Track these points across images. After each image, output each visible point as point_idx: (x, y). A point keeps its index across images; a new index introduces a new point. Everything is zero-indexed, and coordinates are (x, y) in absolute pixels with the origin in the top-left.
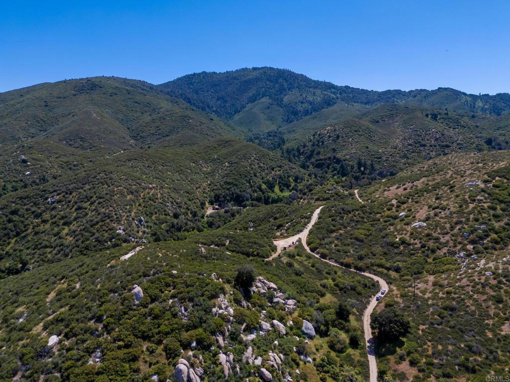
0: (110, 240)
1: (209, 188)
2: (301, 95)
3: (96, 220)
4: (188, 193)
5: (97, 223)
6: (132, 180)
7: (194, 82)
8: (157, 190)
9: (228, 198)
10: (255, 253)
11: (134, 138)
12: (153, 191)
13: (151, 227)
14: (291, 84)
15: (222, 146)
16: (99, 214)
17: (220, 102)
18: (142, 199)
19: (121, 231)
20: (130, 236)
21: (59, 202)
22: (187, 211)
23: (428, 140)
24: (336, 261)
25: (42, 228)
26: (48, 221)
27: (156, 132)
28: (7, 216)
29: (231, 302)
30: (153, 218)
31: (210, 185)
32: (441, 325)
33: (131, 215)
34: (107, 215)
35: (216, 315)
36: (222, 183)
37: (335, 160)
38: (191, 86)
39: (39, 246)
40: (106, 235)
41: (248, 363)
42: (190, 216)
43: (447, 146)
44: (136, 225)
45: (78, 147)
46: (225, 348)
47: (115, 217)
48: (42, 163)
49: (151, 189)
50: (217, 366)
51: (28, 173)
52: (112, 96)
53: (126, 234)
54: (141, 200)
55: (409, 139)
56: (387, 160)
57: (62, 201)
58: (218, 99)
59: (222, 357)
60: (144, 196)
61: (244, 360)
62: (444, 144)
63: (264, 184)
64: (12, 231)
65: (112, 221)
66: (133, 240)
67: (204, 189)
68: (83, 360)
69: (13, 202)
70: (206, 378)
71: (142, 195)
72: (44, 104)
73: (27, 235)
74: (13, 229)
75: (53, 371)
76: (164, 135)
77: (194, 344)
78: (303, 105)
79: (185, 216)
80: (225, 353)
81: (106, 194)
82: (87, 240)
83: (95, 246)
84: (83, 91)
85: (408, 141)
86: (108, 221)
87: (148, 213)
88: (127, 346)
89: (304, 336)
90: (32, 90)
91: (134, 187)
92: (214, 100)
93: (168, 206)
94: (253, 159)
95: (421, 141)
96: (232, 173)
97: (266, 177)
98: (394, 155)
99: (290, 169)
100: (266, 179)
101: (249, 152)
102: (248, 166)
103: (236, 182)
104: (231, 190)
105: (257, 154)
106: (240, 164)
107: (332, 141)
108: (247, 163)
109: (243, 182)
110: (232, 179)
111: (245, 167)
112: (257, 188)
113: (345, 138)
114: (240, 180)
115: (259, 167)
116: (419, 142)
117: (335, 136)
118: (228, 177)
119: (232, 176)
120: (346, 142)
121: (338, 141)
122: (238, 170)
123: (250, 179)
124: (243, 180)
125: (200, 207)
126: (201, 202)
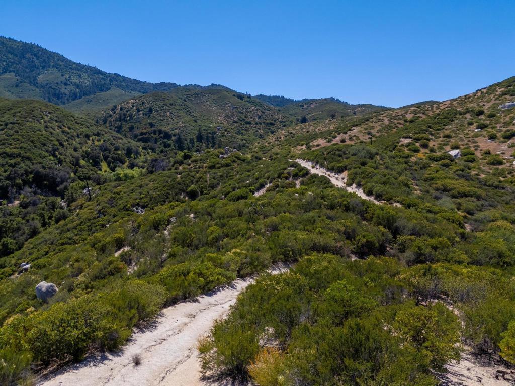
2: (63, 76)
9: (19, 181)
14: (44, 61)
23: (251, 118)
37: (162, 135)
43: (272, 124)
55: (233, 115)
56: (223, 136)
62: (268, 121)
78: (67, 87)
85: (232, 118)
95: (245, 118)
96: (13, 139)
97: (81, 148)
98: (228, 130)
99: (114, 139)
100: (83, 151)
101: (37, 108)
102: (43, 129)
103: (25, 153)
104: (19, 166)
105: (52, 113)
106: (25, 124)
107: (143, 115)
108: (38, 125)
109: (41, 153)
110: (16, 148)
111: (37, 130)
112: (71, 164)
113: (160, 111)
114: (35, 150)
115: (63, 132)
116: (244, 120)
117: (145, 110)
118: (7, 145)
119: (15, 144)
120: (163, 116)
121: (152, 115)
122: (26, 133)
123: (55, 150)
124: (41, 151)
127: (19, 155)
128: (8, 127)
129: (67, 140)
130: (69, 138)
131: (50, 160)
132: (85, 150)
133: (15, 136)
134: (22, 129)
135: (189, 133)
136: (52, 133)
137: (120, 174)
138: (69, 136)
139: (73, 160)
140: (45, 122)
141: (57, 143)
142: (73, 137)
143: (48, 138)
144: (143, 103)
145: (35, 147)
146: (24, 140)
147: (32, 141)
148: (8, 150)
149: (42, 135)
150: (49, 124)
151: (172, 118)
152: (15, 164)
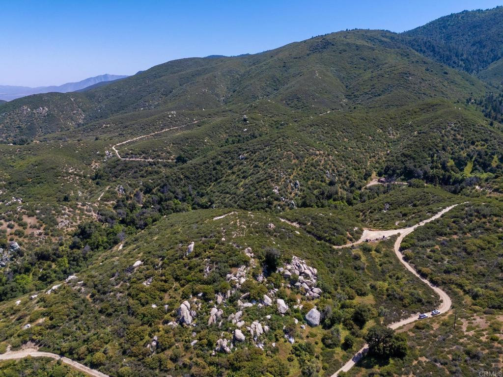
0: (266, 197)
1: (385, 158)
3: (262, 178)
4: (356, 162)
5: (262, 181)
6: (302, 146)
7: (449, 25)
8: (322, 157)
9: (398, 172)
10: (328, 238)
11: (348, 96)
12: (318, 157)
13: (304, 191)
15: (424, 111)
16: (266, 173)
17: (475, 48)
18: (305, 164)
19: (276, 191)
20: (282, 196)
21: (246, 158)
22: (346, 180)
24: (415, 268)
25: (230, 178)
26: (235, 173)
27: (370, 91)
28: (214, 165)
29: (249, 274)
30: (309, 183)
31: (388, 154)
32: (444, 365)
33: (289, 178)
34: (270, 175)
35: (228, 279)
36: (400, 154)
38: (444, 30)
39: (224, 192)
40: (265, 192)
41: (231, 322)
42: (348, 185)
44: (292, 187)
45: (293, 107)
46: (220, 305)
47: (276, 178)
48: (257, 122)
49: (317, 155)
50: (207, 315)
51: (246, 130)
52: (340, 53)
53: (279, 193)
54: (304, 166)
57: (248, 159)
58: (474, 45)
59: (214, 310)
60: (307, 161)
61: (229, 319)
63: (452, 160)
64: (214, 177)
65: (272, 181)
66: (284, 199)
67: (379, 158)
68: (141, 281)
69: (220, 155)
70: (196, 320)
71: (306, 160)
72: (283, 64)
73: (221, 181)
74: (215, 175)
75: (127, 281)
76: (376, 94)
77: (200, 295)
79: (342, 185)
80: (218, 309)
81: (277, 157)
82: (251, 193)
83: (254, 199)
84: (317, 50)
86: (270, 180)
87: (305, 178)
88: (166, 281)
89: (304, 321)
90: (280, 51)
91: (302, 152)
92: (469, 45)
93: (327, 173)
94: (449, 128)
112: (440, 164)
125: (363, 177)
126: (367, 173)
152: (404, 161)
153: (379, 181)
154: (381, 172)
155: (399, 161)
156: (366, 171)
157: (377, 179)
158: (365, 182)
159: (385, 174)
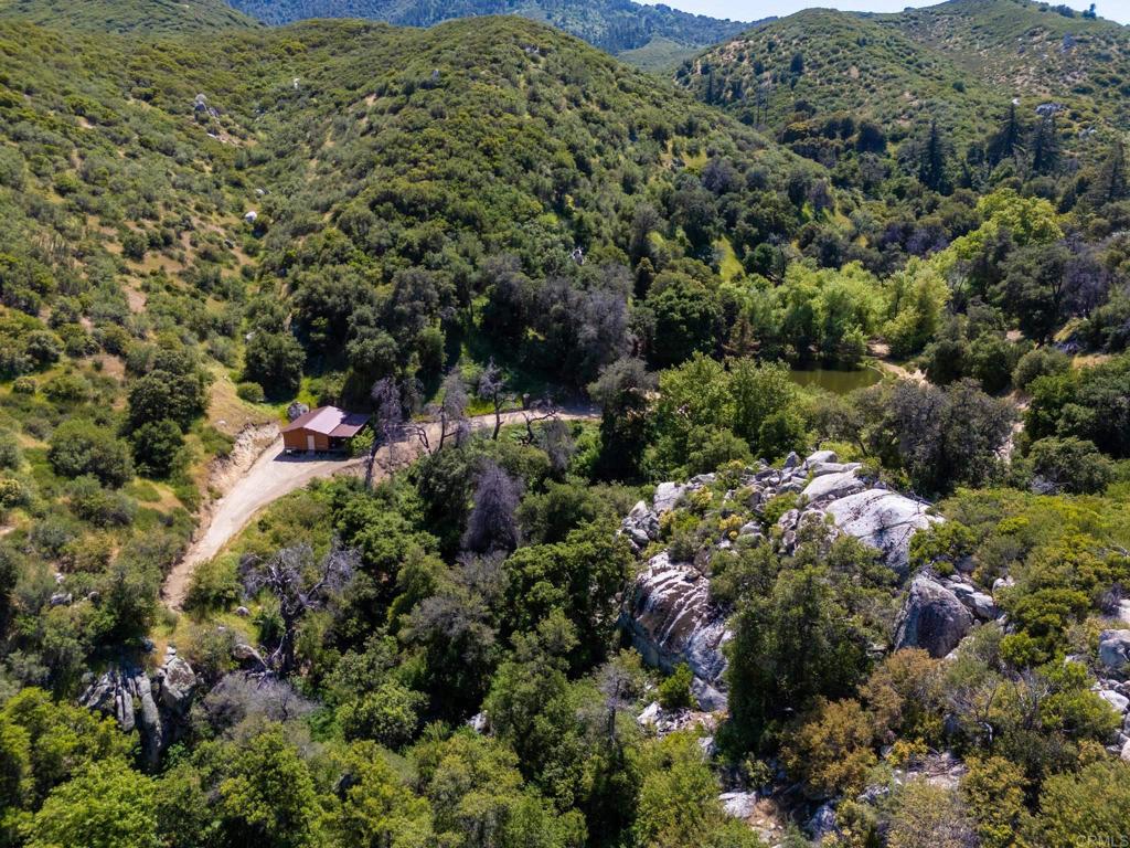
9: (432, 330)
36: (358, 207)
37: (854, 139)
55: (1070, 69)
67: (206, 256)
85: (1069, 78)
95: (1120, 76)
96: (425, 142)
97: (645, 181)
98: (1084, 114)
99: (740, 148)
100: (653, 193)
101: (504, 35)
102: (523, 104)
103: (463, 196)
104: (438, 257)
105: (550, 51)
106: (467, 88)
107: (775, 81)
108: (508, 91)
109: (515, 201)
110: (431, 177)
111: (505, 110)
112: (616, 243)
113: (827, 67)
114: (495, 188)
115: (586, 118)
116: (1115, 81)
117: (779, 65)
118: (402, 165)
119: (429, 162)
120: (838, 81)
121: (801, 79)
122: (468, 118)
123: (563, 187)
124: (515, 190)
125: (126, 449)
126: (156, 381)
127: (439, 207)
128: (413, 98)
129: (600, 150)
130: (604, 139)
131: (548, 229)
132: (658, 188)
133: (433, 132)
134: (455, 104)
135: (950, 129)
136: (551, 122)
137: (812, 296)
138: (603, 132)
139: (624, 230)
140: (529, 82)
141: (568, 158)
142: (618, 136)
143: (539, 140)
144: (771, 46)
145: (497, 172)
146: (458, 145)
147: (487, 152)
148: (402, 184)
149: (520, 127)
150: (543, 90)
151: (867, 86)
152: (424, 245)
153: (299, 447)
154: (279, 358)
155: (380, 251)
156: (135, 369)
157: (272, 432)
158: (166, 494)
159: (314, 367)
